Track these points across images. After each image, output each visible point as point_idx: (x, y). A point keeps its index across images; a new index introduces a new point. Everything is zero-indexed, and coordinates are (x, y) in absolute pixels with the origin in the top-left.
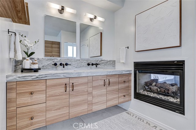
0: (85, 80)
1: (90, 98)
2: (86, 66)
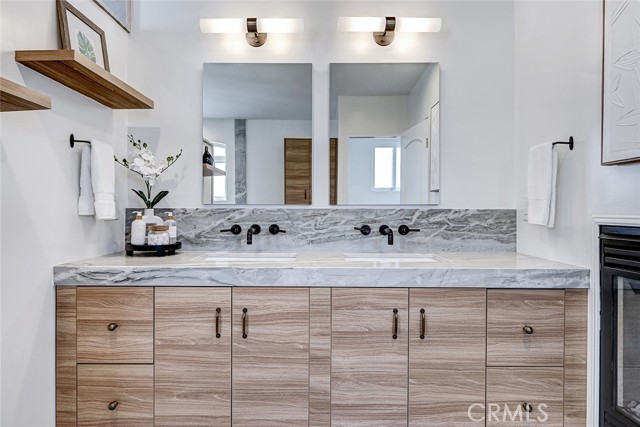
0: (298, 302)
1: (320, 381)
2: (353, 239)
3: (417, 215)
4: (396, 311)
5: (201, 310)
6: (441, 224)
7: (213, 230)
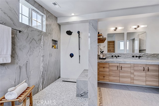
1: (132, 76)
2: (131, 58)
3: (142, 54)
4: (144, 67)
5: (115, 66)
6: (146, 56)
7: (109, 56)
